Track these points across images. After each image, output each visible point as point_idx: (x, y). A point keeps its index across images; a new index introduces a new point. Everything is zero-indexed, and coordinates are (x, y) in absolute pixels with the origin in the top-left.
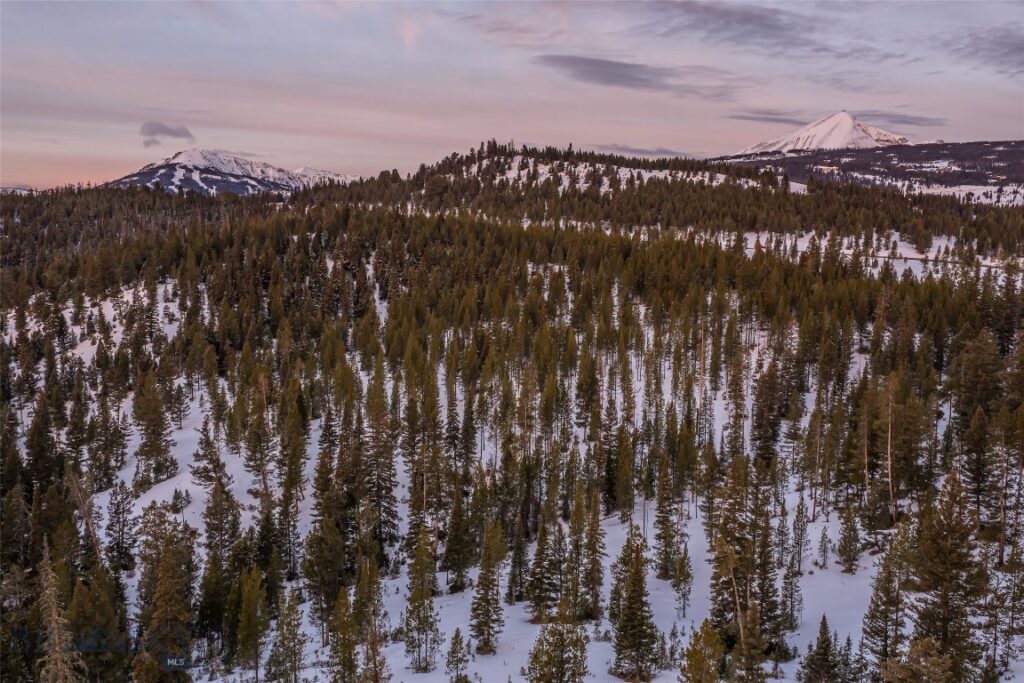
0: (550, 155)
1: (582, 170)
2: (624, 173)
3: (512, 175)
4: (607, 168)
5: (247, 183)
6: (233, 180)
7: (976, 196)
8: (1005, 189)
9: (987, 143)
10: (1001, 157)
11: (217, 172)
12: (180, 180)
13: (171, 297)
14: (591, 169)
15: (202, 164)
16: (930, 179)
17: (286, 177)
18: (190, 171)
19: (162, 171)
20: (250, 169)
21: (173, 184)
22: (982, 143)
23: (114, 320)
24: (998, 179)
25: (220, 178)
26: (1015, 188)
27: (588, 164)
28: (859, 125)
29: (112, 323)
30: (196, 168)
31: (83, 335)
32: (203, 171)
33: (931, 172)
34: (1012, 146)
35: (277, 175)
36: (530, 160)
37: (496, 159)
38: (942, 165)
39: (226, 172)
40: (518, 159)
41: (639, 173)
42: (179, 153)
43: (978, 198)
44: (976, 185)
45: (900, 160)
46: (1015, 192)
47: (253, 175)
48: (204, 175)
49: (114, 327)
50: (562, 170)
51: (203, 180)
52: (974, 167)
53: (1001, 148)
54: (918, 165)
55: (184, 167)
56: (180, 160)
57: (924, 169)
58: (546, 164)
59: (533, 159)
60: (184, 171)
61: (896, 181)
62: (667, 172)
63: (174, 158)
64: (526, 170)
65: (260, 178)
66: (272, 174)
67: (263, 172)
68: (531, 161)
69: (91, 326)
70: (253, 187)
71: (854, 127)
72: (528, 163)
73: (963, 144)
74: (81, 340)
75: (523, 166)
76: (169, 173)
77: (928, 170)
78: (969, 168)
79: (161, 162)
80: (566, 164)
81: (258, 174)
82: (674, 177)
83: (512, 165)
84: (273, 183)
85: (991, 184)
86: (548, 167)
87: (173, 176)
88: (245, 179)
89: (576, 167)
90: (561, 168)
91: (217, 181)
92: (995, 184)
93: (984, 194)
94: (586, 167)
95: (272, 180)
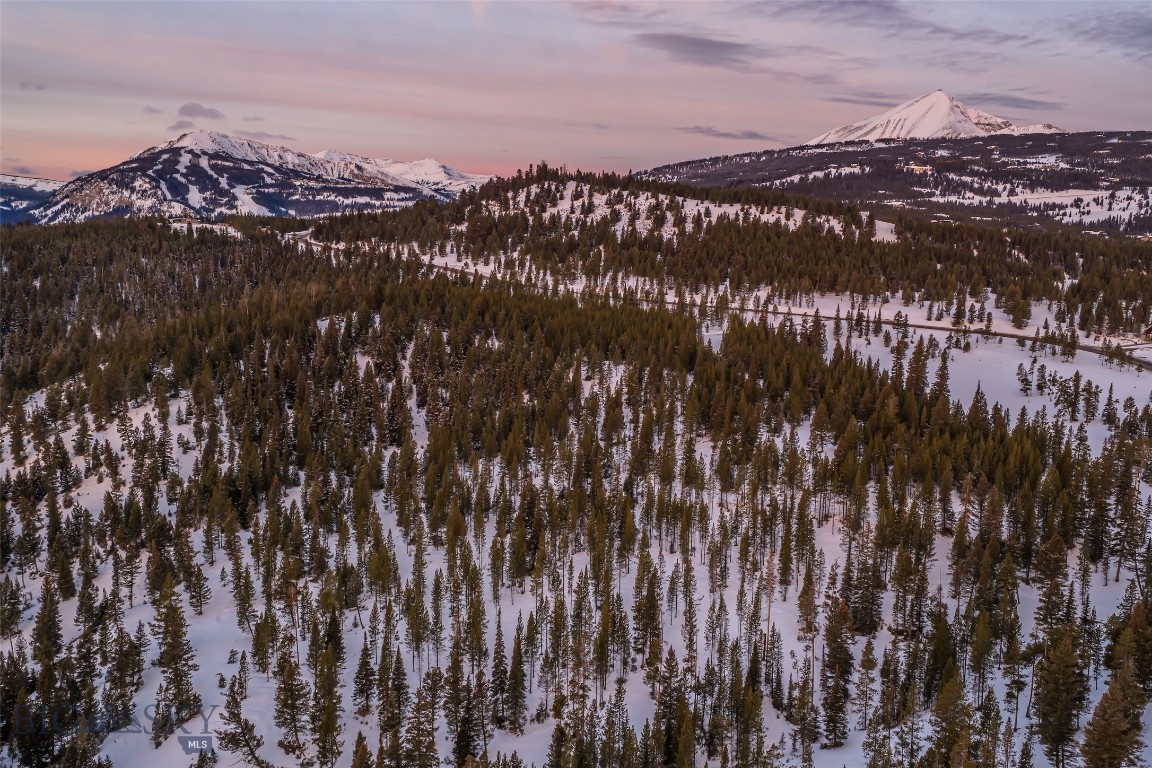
0: (607, 182)
1: (644, 202)
2: (691, 208)
3: (564, 206)
4: (672, 201)
5: (262, 170)
6: (247, 167)
7: (1085, 203)
8: (1118, 194)
9: (1099, 133)
10: (1116, 151)
11: (228, 157)
12: (186, 168)
13: (184, 417)
14: (653, 201)
15: (211, 148)
16: (1035, 180)
17: (307, 163)
18: (198, 156)
19: (165, 156)
20: (265, 153)
21: (178, 171)
22: (1095, 133)
23: (123, 450)
24: (1111, 181)
25: (231, 164)
26: (1129, 193)
27: (649, 194)
28: (957, 106)
29: (120, 454)
30: (205, 153)
31: (88, 470)
32: (211, 157)
33: (1036, 170)
34: (1128, 138)
35: (297, 161)
36: (584, 188)
37: (546, 186)
38: (1049, 160)
39: (240, 157)
40: (571, 186)
41: (707, 209)
42: (185, 135)
43: (1088, 205)
44: (1086, 189)
45: (1002, 154)
46: (1129, 198)
47: (270, 161)
48: (214, 162)
49: (123, 458)
50: (621, 202)
51: (213, 167)
52: (1084, 164)
53: (1115, 141)
54: (1021, 160)
55: (191, 152)
56: (185, 143)
57: (1028, 166)
58: (603, 194)
59: (588, 186)
60: (190, 156)
61: (997, 184)
62: (737, 207)
63: (178, 140)
64: (581, 200)
65: (277, 164)
66: (291, 160)
67: (280, 156)
68: (586, 188)
69: (96, 457)
70: (270, 174)
71: (952, 109)
72: (582, 191)
73: (1073, 134)
74: (86, 477)
75: (577, 195)
76: (173, 159)
77: (1033, 167)
78: (1079, 165)
79: (163, 146)
80: (625, 193)
81: (275, 160)
82: (747, 214)
83: (565, 193)
84: (293, 171)
85: (1102, 188)
86: (606, 197)
87: (178, 162)
88: (261, 166)
89: (636, 198)
90: (619, 199)
91: (228, 167)
92: (1107, 188)
93: (1094, 200)
94: (647, 199)
95: (291, 167)
